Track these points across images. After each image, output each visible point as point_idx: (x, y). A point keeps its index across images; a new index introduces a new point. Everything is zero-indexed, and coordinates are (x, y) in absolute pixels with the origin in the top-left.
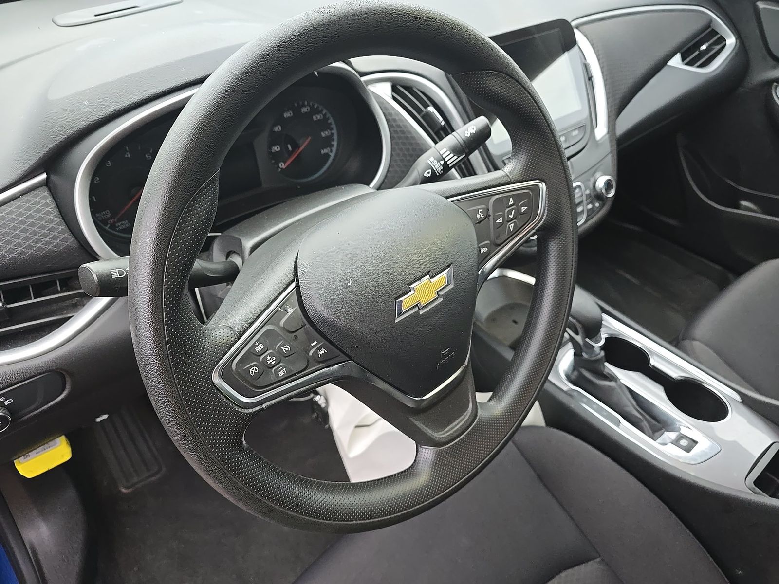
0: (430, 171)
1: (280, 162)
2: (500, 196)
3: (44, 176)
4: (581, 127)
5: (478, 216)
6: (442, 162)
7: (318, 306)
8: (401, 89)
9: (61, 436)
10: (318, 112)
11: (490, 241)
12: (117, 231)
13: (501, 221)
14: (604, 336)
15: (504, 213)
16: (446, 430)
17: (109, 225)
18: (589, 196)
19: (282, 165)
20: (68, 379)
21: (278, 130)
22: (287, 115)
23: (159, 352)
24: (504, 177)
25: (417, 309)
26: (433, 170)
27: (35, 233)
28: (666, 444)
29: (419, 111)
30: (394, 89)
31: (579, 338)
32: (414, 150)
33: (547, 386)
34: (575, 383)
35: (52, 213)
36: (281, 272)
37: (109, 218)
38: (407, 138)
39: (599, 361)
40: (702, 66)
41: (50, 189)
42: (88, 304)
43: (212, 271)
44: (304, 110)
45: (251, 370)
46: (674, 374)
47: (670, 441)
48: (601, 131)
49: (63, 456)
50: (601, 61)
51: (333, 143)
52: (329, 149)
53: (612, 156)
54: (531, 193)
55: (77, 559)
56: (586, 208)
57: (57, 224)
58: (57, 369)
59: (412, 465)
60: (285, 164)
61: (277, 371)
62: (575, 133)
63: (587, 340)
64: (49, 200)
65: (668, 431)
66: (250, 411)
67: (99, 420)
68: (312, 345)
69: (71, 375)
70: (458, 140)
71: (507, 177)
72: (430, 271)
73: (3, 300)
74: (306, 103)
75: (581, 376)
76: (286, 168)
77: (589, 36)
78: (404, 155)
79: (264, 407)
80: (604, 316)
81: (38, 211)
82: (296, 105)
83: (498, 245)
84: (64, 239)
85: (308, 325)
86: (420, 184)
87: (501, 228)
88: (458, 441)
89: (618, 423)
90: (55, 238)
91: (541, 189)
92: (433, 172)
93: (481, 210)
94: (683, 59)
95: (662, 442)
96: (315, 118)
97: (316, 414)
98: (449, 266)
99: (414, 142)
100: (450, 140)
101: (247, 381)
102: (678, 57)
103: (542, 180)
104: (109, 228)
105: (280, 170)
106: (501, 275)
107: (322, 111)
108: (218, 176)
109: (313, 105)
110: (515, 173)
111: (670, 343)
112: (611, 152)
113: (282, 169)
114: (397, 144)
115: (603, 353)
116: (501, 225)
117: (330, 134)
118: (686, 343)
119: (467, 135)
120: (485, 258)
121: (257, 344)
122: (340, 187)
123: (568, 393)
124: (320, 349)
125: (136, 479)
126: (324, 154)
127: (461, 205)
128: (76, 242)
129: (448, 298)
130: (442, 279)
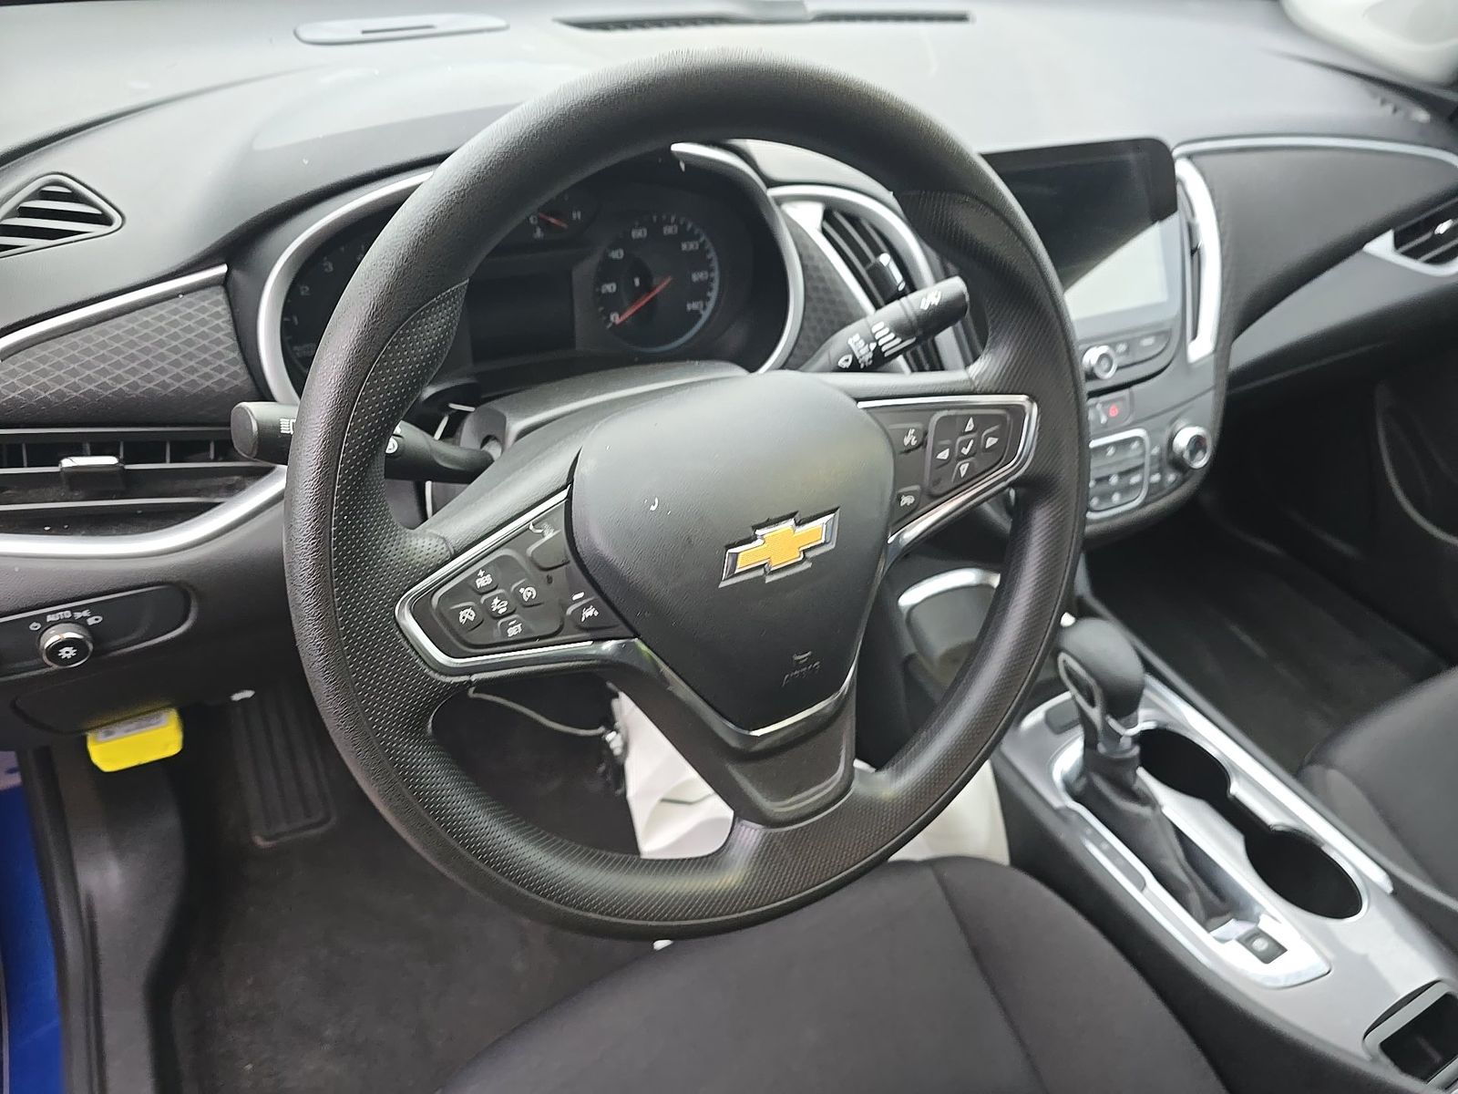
0: (850, 357)
1: (613, 311)
2: (952, 412)
3: (223, 269)
4: (1163, 334)
5: (906, 441)
6: (873, 346)
7: (597, 536)
8: (838, 218)
9: (170, 708)
10: (692, 237)
11: (921, 485)
13: (946, 457)
15: (955, 444)
16: (788, 801)
18: (1159, 458)
19: (615, 318)
20: (194, 603)
21: (617, 257)
22: (638, 234)
23: (317, 546)
24: (965, 380)
25: (761, 572)
26: (854, 357)
27: (190, 356)
28: (1222, 941)
29: (864, 260)
30: (828, 216)
31: (1095, 714)
34: (1077, 799)
35: (222, 329)
38: (833, 302)
39: (1127, 764)
40: (1435, 261)
41: (227, 292)
42: (251, 487)
43: (446, 458)
44: (668, 230)
45: (462, 613)
46: (1271, 817)
47: (1236, 937)
48: (1201, 347)
49: (167, 746)
51: (709, 294)
52: (701, 303)
53: (1215, 395)
56: (1149, 481)
57: (226, 348)
58: (179, 583)
59: (718, 850)
60: (620, 317)
61: (505, 627)
62: (1148, 342)
63: (1110, 719)
64: (223, 308)
65: (1236, 920)
66: (448, 679)
67: (237, 697)
68: (575, 597)
69: (201, 597)
70: (906, 312)
71: (970, 382)
72: (795, 513)
73: (122, 456)
74: (673, 219)
75: (1091, 787)
76: (621, 324)
77: (1207, 175)
79: (474, 680)
80: (1151, 681)
81: (203, 323)
82: (655, 218)
83: (936, 498)
85: (573, 564)
87: (944, 468)
89: (1142, 885)
90: (220, 369)
91: (1028, 412)
92: (855, 360)
93: (914, 432)
94: (1398, 243)
95: (1220, 936)
96: (684, 246)
97: (604, 766)
98: (832, 511)
100: (895, 310)
101: (452, 630)
102: (1388, 237)
103: (1032, 399)
105: (610, 325)
106: (984, 582)
107: (698, 237)
108: (464, 291)
109: (685, 225)
110: (986, 378)
112: (1215, 387)
113: (614, 324)
114: (815, 310)
115: (1136, 750)
116: (945, 463)
117: (707, 277)
118: (1315, 770)
119: (922, 307)
120: (908, 515)
121: (481, 573)
123: (1061, 814)
124: (586, 606)
125: (283, 827)
126: (692, 311)
127: (879, 417)
128: (250, 381)
129: (820, 565)
130: (817, 531)
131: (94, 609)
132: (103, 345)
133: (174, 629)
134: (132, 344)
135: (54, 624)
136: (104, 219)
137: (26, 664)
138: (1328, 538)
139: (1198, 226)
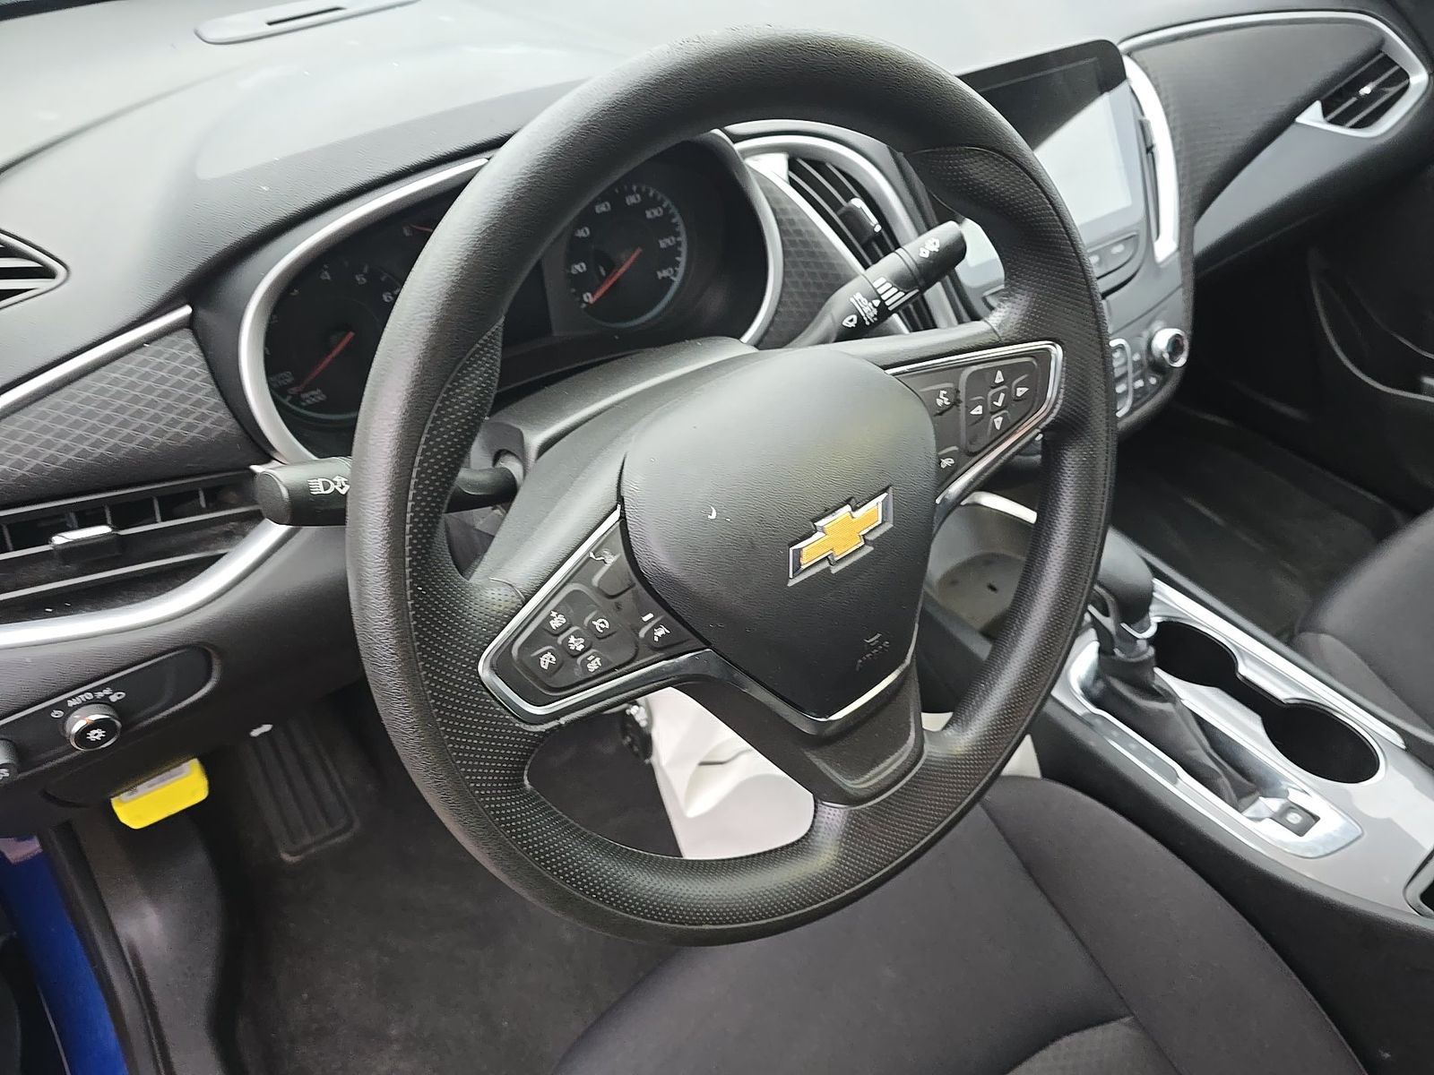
0: (855, 317)
1: (585, 292)
2: (979, 367)
3: (186, 310)
4: (1130, 239)
5: (939, 402)
6: (877, 303)
7: (657, 554)
8: (804, 167)
9: (192, 758)
10: (655, 203)
11: (958, 446)
12: (301, 407)
13: (980, 412)
14: (1155, 618)
15: (986, 399)
16: (867, 777)
17: (289, 398)
18: (1138, 365)
19: (589, 298)
20: (216, 662)
21: (584, 235)
22: (601, 208)
23: (396, 623)
24: (987, 333)
25: (826, 564)
27: (169, 409)
28: (1259, 820)
29: (835, 205)
30: (793, 165)
31: (1109, 623)
32: (825, 276)
33: (1049, 708)
34: (1098, 703)
35: (198, 375)
36: (595, 492)
37: (291, 385)
38: (812, 254)
39: (1144, 665)
40: (1361, 124)
41: (195, 334)
42: (253, 532)
43: (475, 486)
44: (631, 200)
45: (542, 659)
46: (1283, 693)
47: (1269, 814)
48: (1166, 246)
49: (193, 793)
50: (1172, 117)
51: (678, 258)
52: (671, 269)
53: (1184, 293)
54: (1035, 363)
55: (208, 972)
56: (1133, 386)
57: (207, 394)
58: (198, 644)
59: (807, 834)
60: (593, 295)
61: (585, 662)
62: (1119, 249)
63: (1124, 625)
64: (194, 353)
65: (1265, 797)
66: (539, 728)
67: (255, 733)
69: (221, 654)
70: (905, 263)
71: (994, 334)
72: (852, 497)
73: (109, 522)
74: (635, 188)
75: (1110, 690)
76: (595, 303)
77: (1150, 70)
78: (806, 285)
79: (563, 723)
80: (1157, 582)
81: (176, 371)
82: (616, 190)
83: (973, 455)
84: (215, 420)
85: (638, 586)
86: (836, 341)
87: (979, 423)
88: (889, 797)
89: (1174, 778)
90: (203, 417)
91: (1053, 355)
92: (860, 318)
93: (945, 392)
94: (1325, 113)
95: (1251, 816)
96: (649, 215)
97: (629, 739)
98: (885, 490)
99: (825, 261)
100: (891, 263)
101: (536, 678)
102: (1317, 106)
103: (1056, 341)
104: (290, 402)
105: (584, 305)
107: (662, 201)
108: (501, 328)
109: (648, 191)
110: (1008, 327)
111: (1277, 636)
112: (1183, 285)
113: (587, 303)
114: (795, 264)
115: (1151, 651)
116: (980, 418)
117: (674, 243)
118: (1308, 637)
119: (922, 255)
120: (950, 476)
121: (554, 614)
122: (692, 341)
123: (1084, 720)
124: (657, 626)
125: (308, 840)
126: (663, 278)
127: (910, 382)
128: (237, 425)
129: (882, 546)
130: (873, 512)
131: (114, 686)
132: (74, 410)
133: (200, 688)
134: (105, 405)
135: (76, 708)
136: (45, 273)
137: (52, 753)
138: (1274, 404)
139: (1148, 122)
